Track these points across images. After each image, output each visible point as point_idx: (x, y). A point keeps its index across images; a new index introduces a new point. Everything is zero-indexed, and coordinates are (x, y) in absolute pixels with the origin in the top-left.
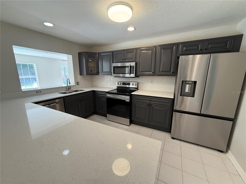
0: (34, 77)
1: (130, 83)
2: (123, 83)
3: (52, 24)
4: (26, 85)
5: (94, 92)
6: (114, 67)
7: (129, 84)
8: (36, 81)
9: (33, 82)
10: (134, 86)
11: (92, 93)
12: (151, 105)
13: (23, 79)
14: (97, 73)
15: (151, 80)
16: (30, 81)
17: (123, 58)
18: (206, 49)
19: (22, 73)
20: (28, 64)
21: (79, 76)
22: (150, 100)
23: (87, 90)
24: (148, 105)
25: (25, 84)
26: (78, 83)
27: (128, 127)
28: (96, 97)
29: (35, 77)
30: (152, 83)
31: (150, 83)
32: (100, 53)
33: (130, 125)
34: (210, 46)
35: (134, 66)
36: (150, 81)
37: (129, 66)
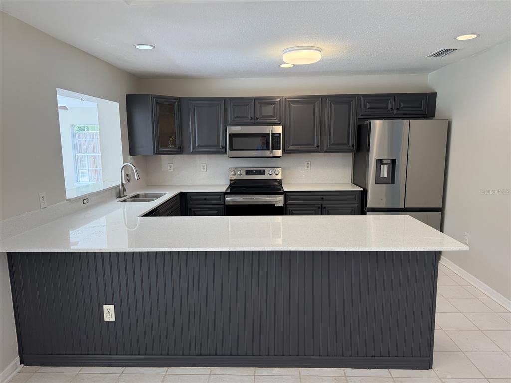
1: (264, 170)
2: (246, 170)
6: (232, 136)
7: (262, 173)
12: (325, 208)
14: (179, 148)
15: (306, 162)
17: (253, 117)
18: (398, 109)
21: (130, 158)
22: (323, 199)
24: (319, 208)
26: (129, 178)
30: (309, 168)
31: (306, 168)
34: (402, 105)
35: (280, 133)
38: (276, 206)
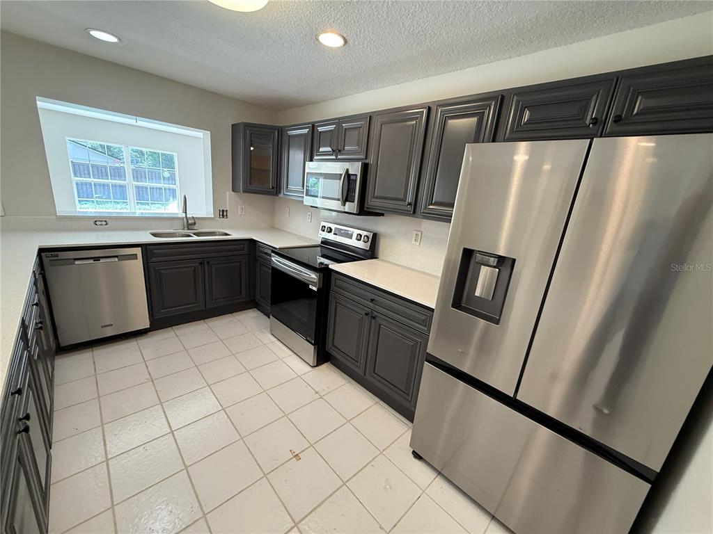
0: (172, 186)
1: (353, 232)
2: (335, 228)
3: (115, 36)
4: (152, 204)
5: (252, 242)
8: (174, 197)
9: (167, 200)
10: (360, 244)
11: (246, 246)
12: (374, 318)
13: (146, 188)
14: (273, 188)
15: (416, 232)
16: (161, 194)
17: (335, 148)
19: (145, 172)
20: (160, 152)
21: (229, 194)
22: (372, 300)
23: (235, 235)
24: (367, 314)
25: (150, 202)
26: (223, 214)
27: (310, 369)
28: (256, 260)
29: (174, 186)
30: (418, 244)
31: (413, 242)
32: (286, 127)
33: (315, 366)
35: (357, 175)
36: (414, 236)
37: (341, 175)
38: (310, 287)
